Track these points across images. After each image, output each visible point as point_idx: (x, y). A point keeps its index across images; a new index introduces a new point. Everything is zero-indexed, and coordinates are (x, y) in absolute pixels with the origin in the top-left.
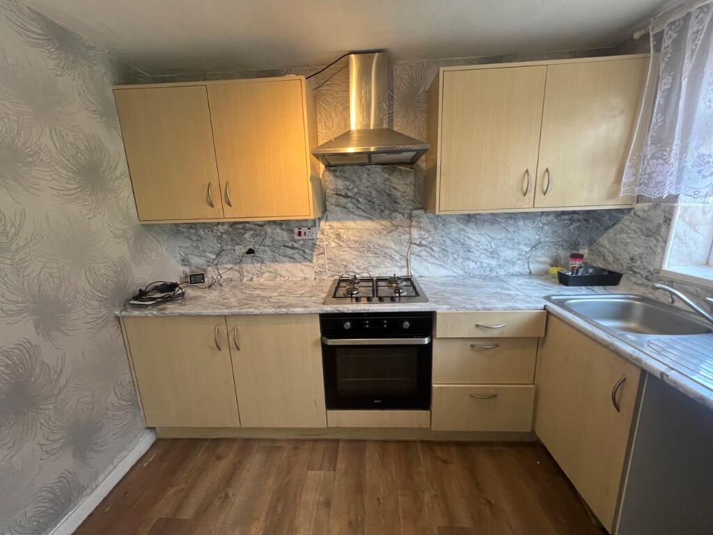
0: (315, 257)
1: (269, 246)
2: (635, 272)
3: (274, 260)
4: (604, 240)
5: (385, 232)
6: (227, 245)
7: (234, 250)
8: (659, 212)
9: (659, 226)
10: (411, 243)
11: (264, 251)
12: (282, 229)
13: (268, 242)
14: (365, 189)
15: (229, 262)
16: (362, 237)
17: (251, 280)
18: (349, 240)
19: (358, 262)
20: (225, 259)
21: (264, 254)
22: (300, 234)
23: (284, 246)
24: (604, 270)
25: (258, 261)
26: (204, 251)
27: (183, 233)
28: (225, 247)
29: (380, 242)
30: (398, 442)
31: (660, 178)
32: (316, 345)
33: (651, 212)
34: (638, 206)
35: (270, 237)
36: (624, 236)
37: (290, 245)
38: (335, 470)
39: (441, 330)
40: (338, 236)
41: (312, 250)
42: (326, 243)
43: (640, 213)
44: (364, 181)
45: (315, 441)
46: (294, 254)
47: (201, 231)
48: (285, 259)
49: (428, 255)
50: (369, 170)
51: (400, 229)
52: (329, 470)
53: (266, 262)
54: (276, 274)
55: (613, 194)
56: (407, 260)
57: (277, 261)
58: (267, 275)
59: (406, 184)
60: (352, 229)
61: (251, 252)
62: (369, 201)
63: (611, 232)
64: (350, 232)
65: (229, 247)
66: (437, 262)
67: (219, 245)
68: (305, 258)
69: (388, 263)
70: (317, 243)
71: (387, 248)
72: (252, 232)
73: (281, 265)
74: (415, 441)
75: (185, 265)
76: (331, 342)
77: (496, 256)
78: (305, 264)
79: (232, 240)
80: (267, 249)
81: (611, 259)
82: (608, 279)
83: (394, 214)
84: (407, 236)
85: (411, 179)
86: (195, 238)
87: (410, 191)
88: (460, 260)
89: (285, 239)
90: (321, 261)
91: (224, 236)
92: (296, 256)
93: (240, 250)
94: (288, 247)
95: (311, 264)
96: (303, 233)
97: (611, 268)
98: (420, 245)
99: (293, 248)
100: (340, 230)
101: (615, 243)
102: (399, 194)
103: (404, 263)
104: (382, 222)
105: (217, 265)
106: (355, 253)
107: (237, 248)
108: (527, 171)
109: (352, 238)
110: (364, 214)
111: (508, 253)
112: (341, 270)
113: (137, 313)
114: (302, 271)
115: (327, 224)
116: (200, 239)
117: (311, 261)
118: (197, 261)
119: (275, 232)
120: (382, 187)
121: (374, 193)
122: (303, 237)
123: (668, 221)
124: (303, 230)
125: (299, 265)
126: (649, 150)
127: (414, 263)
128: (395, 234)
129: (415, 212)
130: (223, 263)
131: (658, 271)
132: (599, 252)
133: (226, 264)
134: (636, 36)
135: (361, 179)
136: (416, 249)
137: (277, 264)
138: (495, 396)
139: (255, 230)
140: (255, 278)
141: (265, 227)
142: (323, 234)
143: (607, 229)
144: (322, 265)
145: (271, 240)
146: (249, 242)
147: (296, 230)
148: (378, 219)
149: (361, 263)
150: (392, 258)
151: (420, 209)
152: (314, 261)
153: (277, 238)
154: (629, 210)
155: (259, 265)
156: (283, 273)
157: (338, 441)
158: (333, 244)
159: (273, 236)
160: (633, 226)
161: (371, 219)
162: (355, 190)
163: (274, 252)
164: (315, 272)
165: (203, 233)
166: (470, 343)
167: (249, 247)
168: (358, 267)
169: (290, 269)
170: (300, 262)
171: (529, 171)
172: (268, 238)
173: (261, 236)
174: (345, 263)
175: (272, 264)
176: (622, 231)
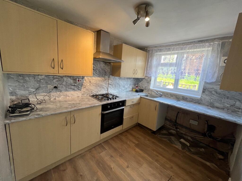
1: (64, 85)
2: (146, 89)
5: (103, 81)
7: (47, 87)
8: (149, 79)
10: (109, 84)
11: (62, 87)
12: (71, 79)
13: (64, 83)
14: (98, 68)
15: (43, 92)
16: (97, 82)
17: (55, 99)
18: (93, 83)
20: (41, 91)
22: (79, 81)
23: (71, 85)
25: (58, 91)
26: (28, 88)
27: (13, 78)
28: (41, 86)
37: (73, 85)
38: (106, 150)
39: (127, 104)
40: (90, 82)
42: (86, 84)
45: (94, 147)
49: (112, 87)
60: (94, 80)
65: (44, 86)
67: (38, 85)
68: (79, 89)
69: (103, 90)
70: (83, 84)
71: (103, 85)
75: (13, 95)
77: (124, 87)
78: (78, 91)
79: (46, 83)
83: (105, 76)
89: (71, 82)
90: (84, 90)
91: (42, 81)
92: (76, 89)
102: (107, 71)
103: (107, 90)
104: (102, 78)
105: (35, 94)
106: (95, 87)
107: (49, 86)
108: (134, 69)
110: (98, 75)
112: (90, 92)
114: (77, 94)
118: (21, 92)
119: (67, 80)
121: (101, 70)
125: (76, 92)
127: (109, 90)
128: (105, 81)
129: (110, 76)
133: (41, 93)
135: (97, 65)
138: (133, 117)
139: (59, 79)
140: (57, 98)
141: (63, 78)
142: (85, 81)
143: (141, 81)
146: (55, 83)
147: (77, 79)
152: (82, 90)
153: (68, 82)
154: (144, 78)
155: (59, 93)
158: (88, 84)
160: (145, 81)
161: (99, 77)
163: (66, 87)
164: (82, 94)
166: (130, 106)
167: (54, 86)
168: (95, 91)
173: (61, 81)
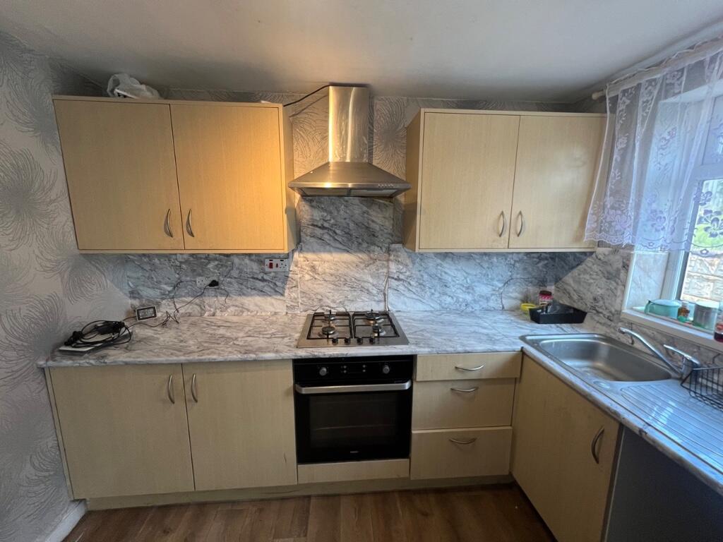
0: (287, 291)
1: (235, 278)
2: (598, 312)
3: (242, 294)
4: (569, 279)
5: (362, 266)
6: (187, 276)
7: (195, 281)
8: (618, 257)
9: (618, 271)
10: (389, 277)
11: (230, 283)
12: (252, 260)
13: (235, 273)
14: (342, 220)
15: (188, 295)
16: (338, 270)
17: (214, 315)
18: (324, 273)
19: (333, 296)
20: (183, 291)
21: (229, 287)
22: (271, 266)
23: (253, 278)
24: (569, 308)
25: (222, 294)
26: (159, 282)
27: (133, 261)
28: (183, 278)
29: (357, 275)
30: (375, 493)
31: (618, 227)
32: (287, 394)
33: (611, 257)
34: (600, 250)
35: (238, 268)
36: (587, 277)
37: (260, 277)
38: (305, 536)
39: (421, 372)
40: (313, 268)
41: (284, 282)
42: (299, 276)
43: (600, 256)
44: (342, 212)
45: (283, 499)
46: (264, 287)
47: (156, 260)
48: (254, 292)
49: (406, 289)
50: (347, 201)
51: (378, 262)
52: (299, 536)
53: (231, 295)
54: (243, 309)
55: (578, 238)
56: (385, 294)
57: (244, 294)
58: (232, 309)
59: (384, 218)
60: (328, 262)
61: (214, 284)
62: (346, 233)
63: (576, 271)
64: (326, 265)
65: (188, 279)
66: (414, 296)
67: (177, 276)
68: (276, 291)
69: (365, 297)
70: (290, 275)
71: (365, 282)
72: (216, 263)
73: (249, 298)
74: (393, 492)
75: (134, 298)
76: (305, 390)
77: (471, 291)
78: (275, 297)
79: (193, 271)
80: (233, 280)
81: (575, 297)
82: (573, 316)
83: (372, 248)
84: (385, 270)
85: (389, 213)
86: (147, 267)
87: (388, 224)
88: (437, 295)
89: (254, 271)
90: (293, 295)
91: (184, 266)
92: (267, 289)
93: (202, 281)
94: (257, 279)
95: (282, 298)
96: (274, 265)
97: (576, 306)
98: (398, 279)
99: (263, 280)
100: (314, 262)
101: (579, 283)
102: (377, 228)
103: (381, 297)
104: (360, 256)
105: (173, 298)
106: (332, 286)
107: (198, 279)
108: (502, 213)
109: (327, 271)
110: (341, 246)
111: (483, 289)
112: (315, 304)
113: (69, 363)
114: (272, 305)
115: (302, 255)
116: (154, 268)
117: (282, 295)
118: (148, 293)
119: (243, 263)
120: (360, 219)
121: (352, 225)
122: (274, 269)
123: (626, 267)
124: (275, 262)
125: (269, 298)
126: (609, 201)
127: (392, 297)
128: (373, 268)
129: (393, 246)
130: (181, 296)
131: (619, 312)
132: (565, 289)
133: (184, 296)
134: (595, 96)
135: (338, 211)
136: (394, 283)
137: (244, 297)
138: (474, 440)
139: (220, 260)
140: (218, 313)
141: (232, 257)
142: (296, 266)
143: (572, 268)
144: (295, 299)
145: (238, 272)
146: (213, 273)
147: (267, 262)
148: (355, 252)
149: (338, 297)
150: (369, 292)
151: (399, 243)
152: (286, 294)
153: (245, 270)
154: (591, 253)
155: (224, 298)
156: (252, 307)
157: (309, 497)
158: (307, 277)
159: (240, 267)
160: (595, 267)
161: (348, 252)
162: (332, 221)
163: (242, 284)
164: (287, 306)
165: (158, 262)
166: (450, 386)
167: (211, 279)
168: (334, 302)
169: (259, 303)
170: (270, 296)
171: (504, 213)
172: (234, 269)
173: (227, 267)
174: (319, 297)
175: (239, 298)
176: (585, 272)
